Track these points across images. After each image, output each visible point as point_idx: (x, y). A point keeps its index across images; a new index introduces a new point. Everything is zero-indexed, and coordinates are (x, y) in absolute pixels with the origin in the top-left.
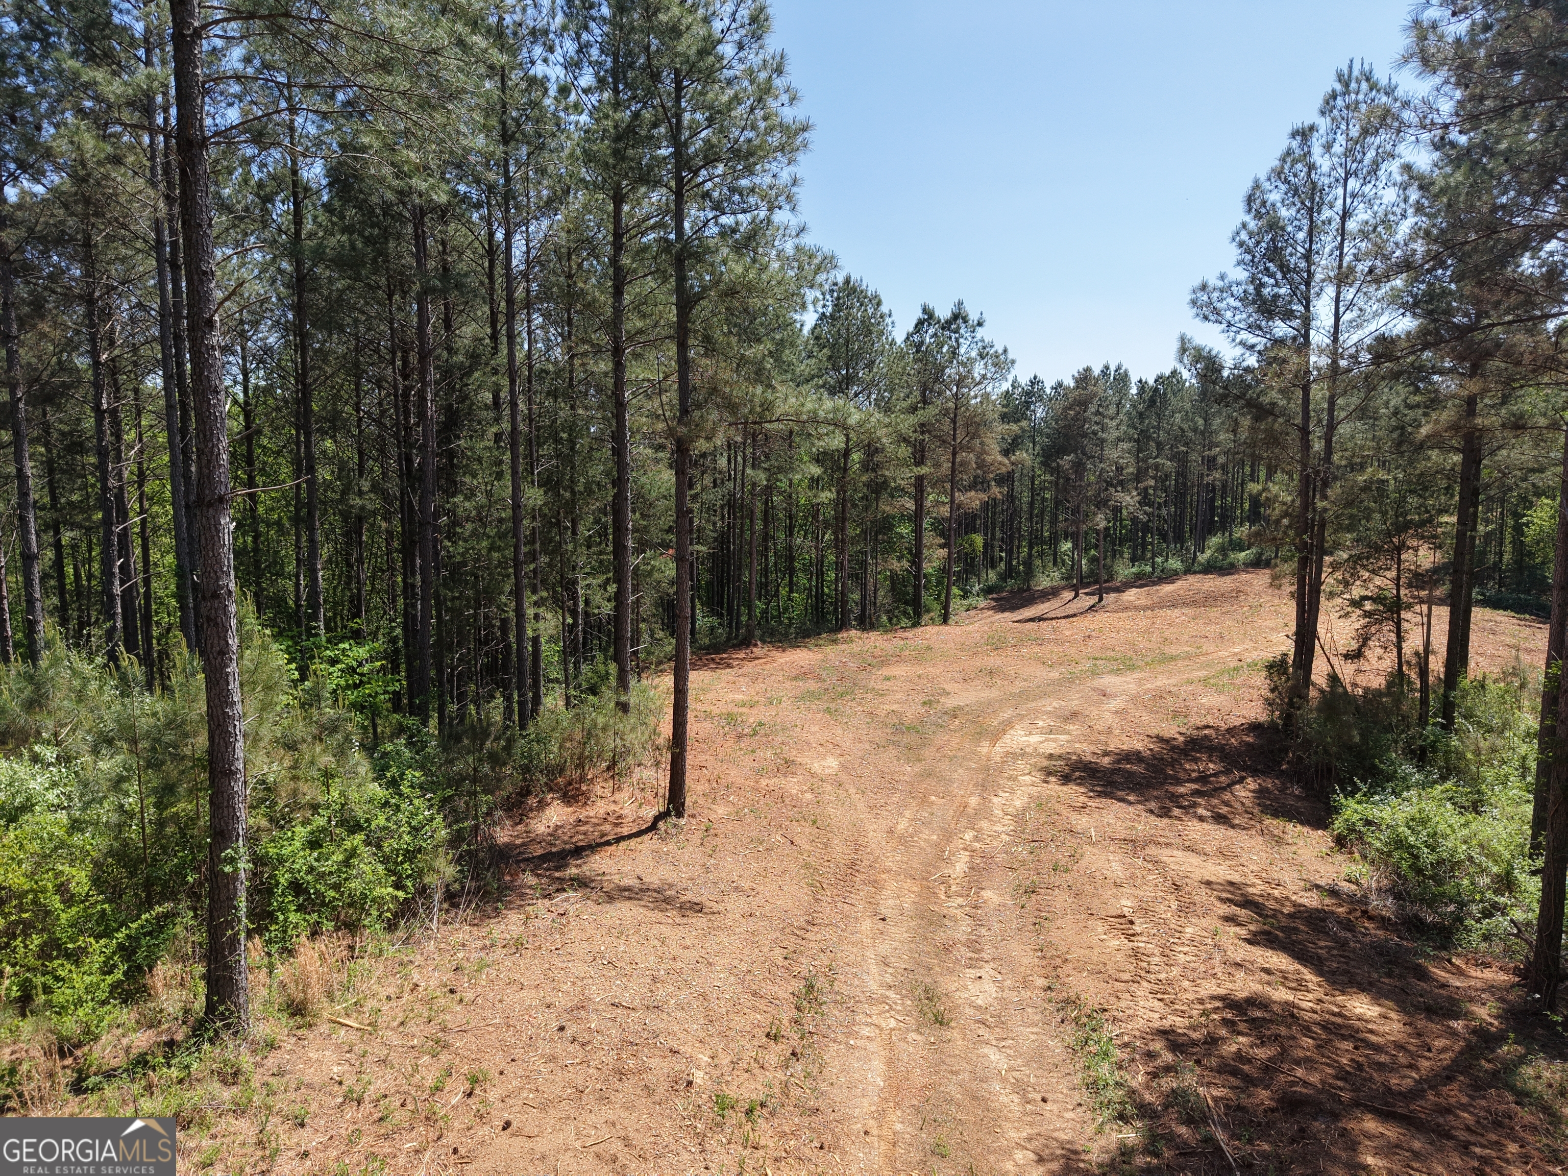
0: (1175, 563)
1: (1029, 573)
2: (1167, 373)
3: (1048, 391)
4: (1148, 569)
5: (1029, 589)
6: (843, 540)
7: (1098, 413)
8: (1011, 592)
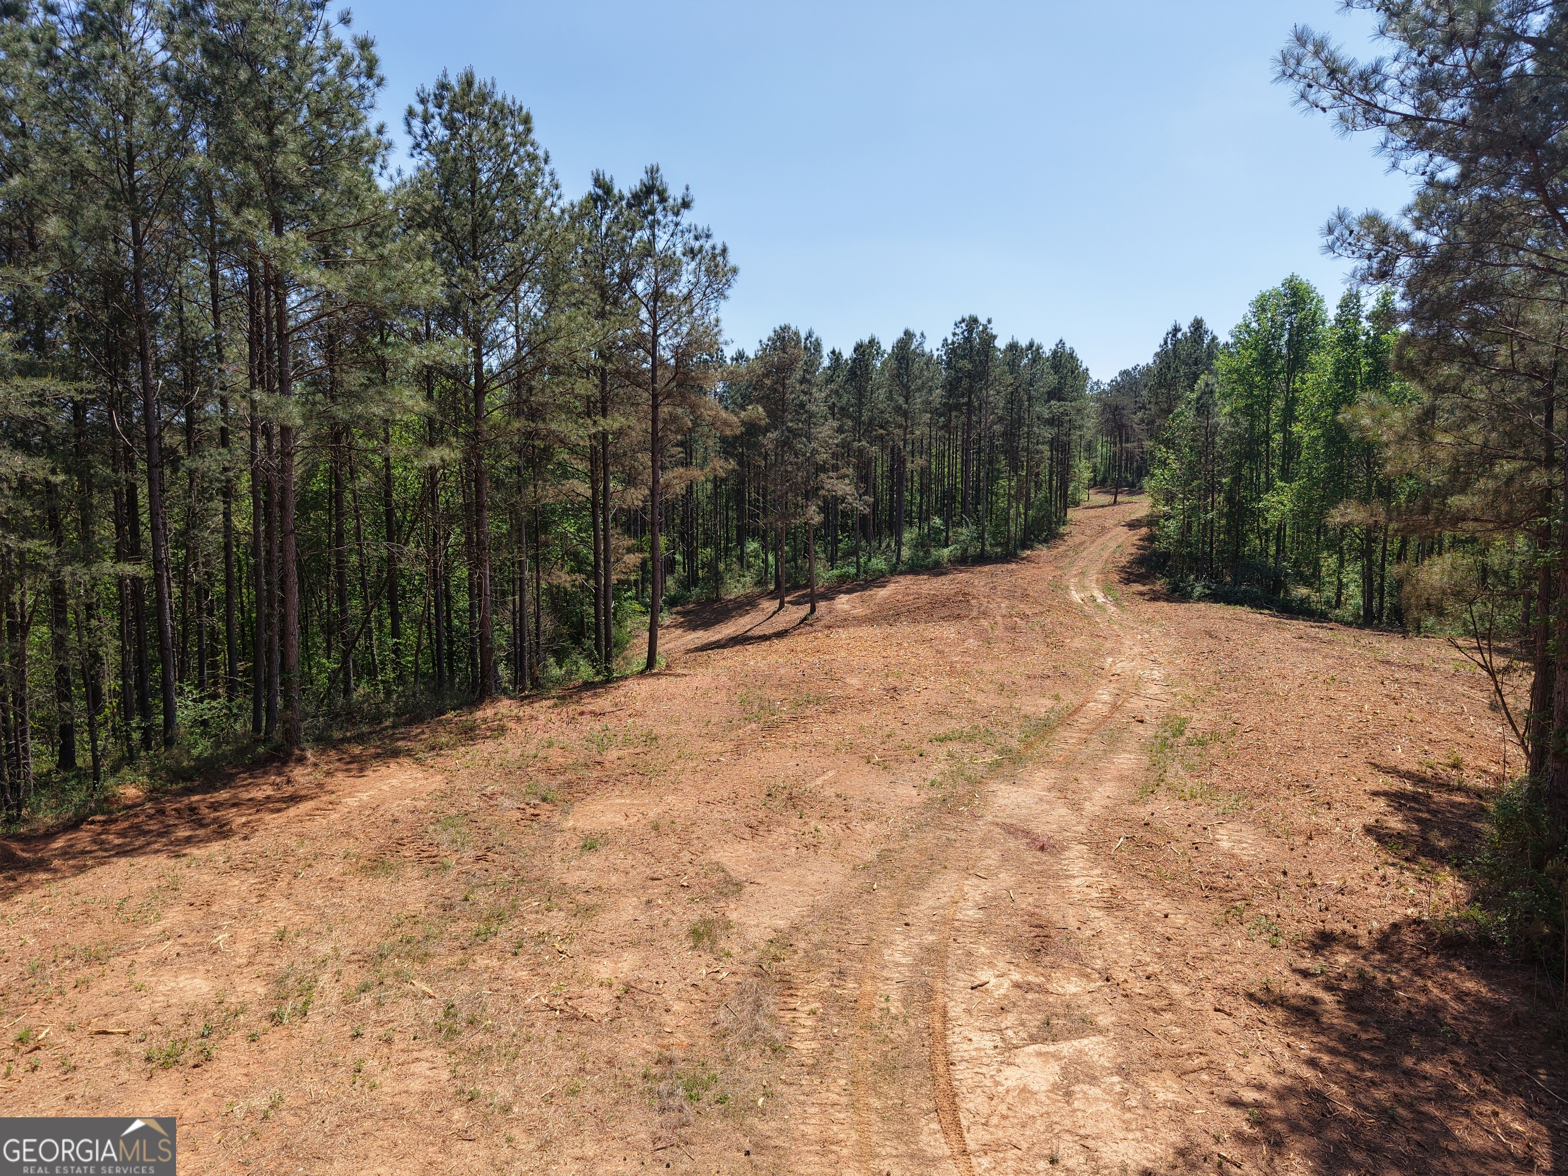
0: (879, 563)
1: (717, 579)
2: (866, 340)
3: (729, 362)
4: (853, 571)
5: (718, 599)
6: (479, 542)
7: (803, 381)
8: (698, 603)
